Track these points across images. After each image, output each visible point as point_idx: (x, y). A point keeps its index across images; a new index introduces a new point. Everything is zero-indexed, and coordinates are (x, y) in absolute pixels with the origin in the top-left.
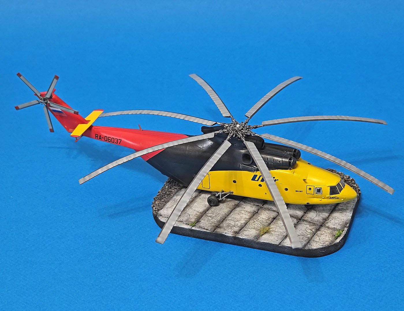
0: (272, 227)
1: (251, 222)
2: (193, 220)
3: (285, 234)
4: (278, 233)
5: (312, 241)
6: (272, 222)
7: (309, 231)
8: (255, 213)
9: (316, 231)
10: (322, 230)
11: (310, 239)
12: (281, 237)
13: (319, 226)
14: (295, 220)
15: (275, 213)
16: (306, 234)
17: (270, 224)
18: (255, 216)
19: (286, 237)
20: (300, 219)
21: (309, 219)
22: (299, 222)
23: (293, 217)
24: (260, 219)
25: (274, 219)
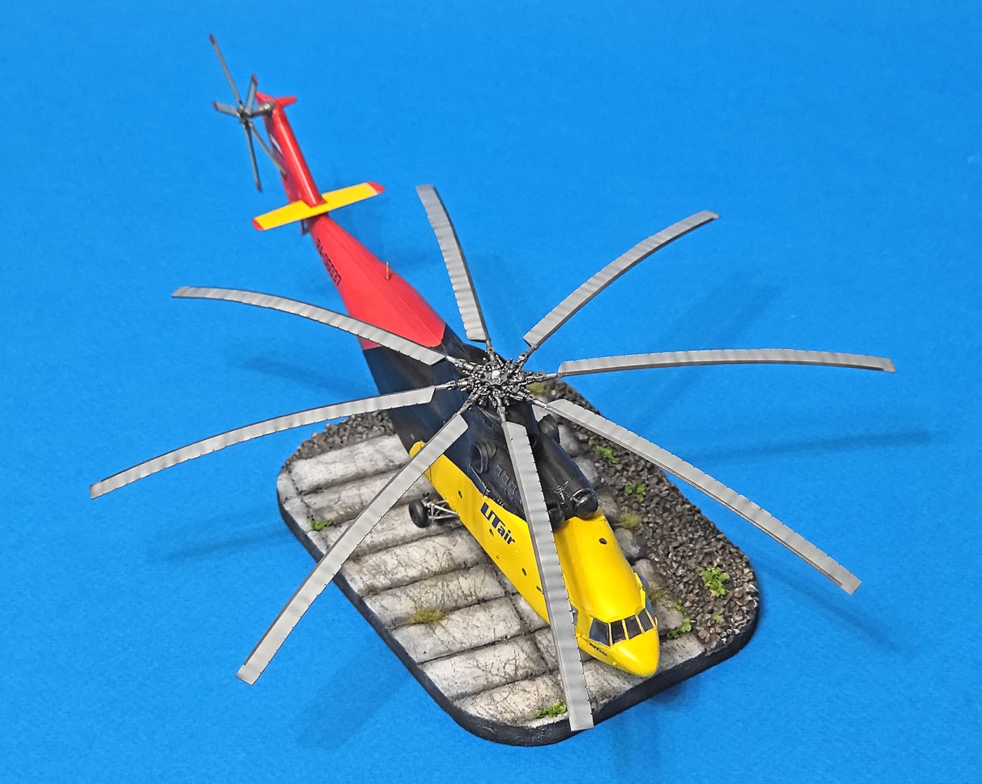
0: (452, 617)
2: (330, 516)
3: (457, 647)
4: (445, 638)
5: (485, 695)
6: (466, 606)
7: (510, 669)
8: (461, 568)
9: (525, 678)
10: (539, 681)
11: (489, 688)
12: (442, 648)
13: (545, 668)
14: (515, 627)
15: (498, 591)
16: (495, 672)
17: (459, 608)
18: (453, 574)
19: (451, 655)
20: (529, 632)
21: (545, 642)
22: (517, 638)
23: (521, 619)
24: (453, 585)
25: (483, 602)
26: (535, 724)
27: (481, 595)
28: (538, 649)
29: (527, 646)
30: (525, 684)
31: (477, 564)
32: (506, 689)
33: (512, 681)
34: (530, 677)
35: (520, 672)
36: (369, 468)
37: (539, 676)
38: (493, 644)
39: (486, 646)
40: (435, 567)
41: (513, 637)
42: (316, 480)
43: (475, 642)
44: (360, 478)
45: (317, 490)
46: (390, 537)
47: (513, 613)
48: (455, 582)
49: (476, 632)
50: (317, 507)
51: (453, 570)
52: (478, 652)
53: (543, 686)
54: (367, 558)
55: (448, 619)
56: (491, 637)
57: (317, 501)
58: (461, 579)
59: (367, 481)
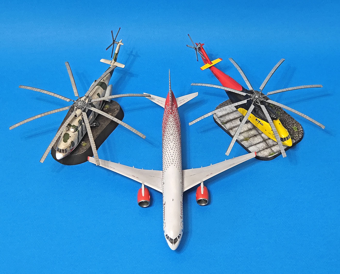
0: (251, 139)
1: (245, 133)
2: (225, 122)
3: (253, 144)
4: (250, 143)
5: (260, 152)
6: (253, 137)
7: (263, 147)
8: (250, 130)
9: (266, 149)
10: (268, 149)
11: (260, 151)
12: (250, 145)
13: (269, 147)
14: (262, 140)
15: (258, 133)
16: (260, 148)
17: (251, 137)
18: (249, 131)
19: (252, 146)
20: (265, 140)
21: (268, 142)
22: (263, 142)
23: (263, 138)
24: (250, 133)
25: (255, 136)
26: (269, 157)
27: (255, 134)
28: (267, 143)
29: (265, 143)
30: (266, 150)
31: (253, 129)
32: (263, 151)
33: (264, 149)
34: (267, 148)
35: (265, 148)
36: (229, 112)
37: (268, 148)
38: (259, 143)
39: (258, 144)
40: (246, 130)
41: (262, 142)
42: (220, 115)
43: (256, 143)
44: (228, 114)
45: (221, 117)
46: (236, 125)
47: (261, 137)
48: (250, 132)
49: (255, 141)
50: (222, 120)
51: (249, 130)
52: (257, 145)
53: (269, 150)
54: (233, 129)
55: (250, 139)
56: (258, 142)
57: (222, 119)
58: (251, 132)
59: (230, 114)
